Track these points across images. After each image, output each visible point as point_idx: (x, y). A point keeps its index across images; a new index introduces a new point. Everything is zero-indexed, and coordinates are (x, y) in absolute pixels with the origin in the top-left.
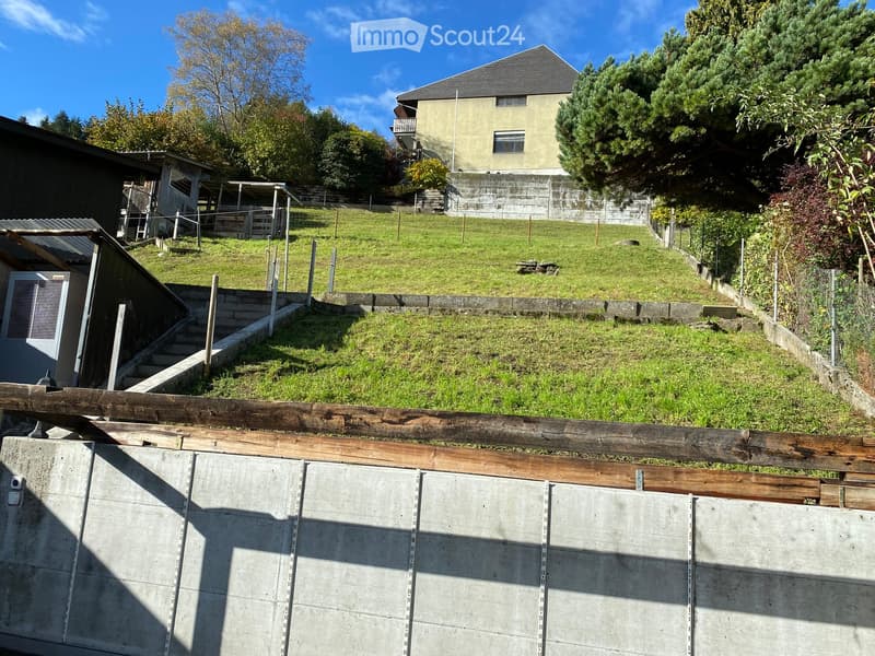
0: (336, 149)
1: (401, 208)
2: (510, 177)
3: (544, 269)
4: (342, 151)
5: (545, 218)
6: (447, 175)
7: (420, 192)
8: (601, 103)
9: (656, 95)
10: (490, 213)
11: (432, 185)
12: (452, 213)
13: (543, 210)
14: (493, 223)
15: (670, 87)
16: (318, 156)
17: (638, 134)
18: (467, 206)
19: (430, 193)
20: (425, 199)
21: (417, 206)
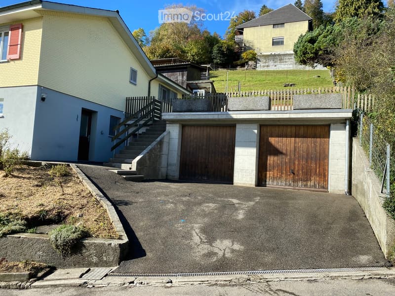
0: (218, 50)
1: (240, 69)
2: (279, 55)
3: (291, 85)
4: (220, 50)
5: (292, 69)
6: (257, 56)
7: (247, 63)
8: (303, 46)
9: (315, 44)
10: (272, 68)
11: (251, 59)
12: (258, 69)
13: (291, 66)
14: (274, 72)
15: (318, 43)
16: (211, 52)
17: (312, 53)
18: (264, 66)
19: (250, 63)
20: (248, 65)
21: (246, 67)
